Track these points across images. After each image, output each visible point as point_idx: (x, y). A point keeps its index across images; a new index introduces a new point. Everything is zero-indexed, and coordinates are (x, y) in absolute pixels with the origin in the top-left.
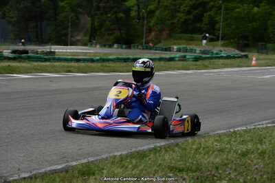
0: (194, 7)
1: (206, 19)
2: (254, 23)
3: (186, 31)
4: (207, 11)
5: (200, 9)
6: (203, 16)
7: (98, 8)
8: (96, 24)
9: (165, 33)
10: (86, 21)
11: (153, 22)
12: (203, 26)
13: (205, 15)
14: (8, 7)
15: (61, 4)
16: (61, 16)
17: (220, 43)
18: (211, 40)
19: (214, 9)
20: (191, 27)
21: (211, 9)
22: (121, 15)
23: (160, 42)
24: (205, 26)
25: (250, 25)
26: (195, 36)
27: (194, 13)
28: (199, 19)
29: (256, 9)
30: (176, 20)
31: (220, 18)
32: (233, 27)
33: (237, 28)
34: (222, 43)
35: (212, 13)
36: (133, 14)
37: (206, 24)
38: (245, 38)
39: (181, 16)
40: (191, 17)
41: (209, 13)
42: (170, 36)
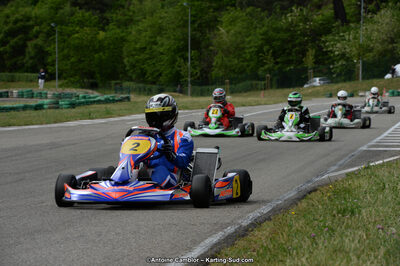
0: (12, 33)
2: (101, 54)
4: (31, 39)
5: (20, 36)
6: (25, 46)
12: (27, 60)
13: (29, 44)
17: (57, 83)
19: (41, 35)
20: (8, 63)
21: (36, 37)
24: (31, 61)
25: (96, 56)
26: (17, 75)
27: (13, 41)
28: (20, 50)
29: (102, 34)
31: (55, 49)
32: (73, 60)
33: (80, 61)
34: (61, 83)
35: (39, 41)
37: (31, 58)
38: (91, 75)
40: (7, 47)
41: (34, 42)
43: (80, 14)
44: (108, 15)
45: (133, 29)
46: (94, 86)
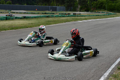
0: (101, 4)
1: (103, 6)
2: (113, 7)
3: (99, 8)
7: (82, 4)
8: (82, 7)
9: (95, 8)
10: (79, 6)
11: (93, 6)
12: (103, 7)
14: (65, 4)
15: (75, 3)
16: (75, 6)
17: (106, 10)
18: (104, 10)
21: (104, 4)
22: (86, 5)
23: (94, 10)
26: (101, 9)
27: (101, 5)
28: (102, 6)
29: (113, 4)
30: (97, 6)
31: (106, 6)
32: (109, 7)
36: (89, 5)
38: (111, 10)
39: (98, 6)
42: (96, 9)
43: (110, 1)
44: (114, 1)
45: (117, 3)
46: (111, 11)
